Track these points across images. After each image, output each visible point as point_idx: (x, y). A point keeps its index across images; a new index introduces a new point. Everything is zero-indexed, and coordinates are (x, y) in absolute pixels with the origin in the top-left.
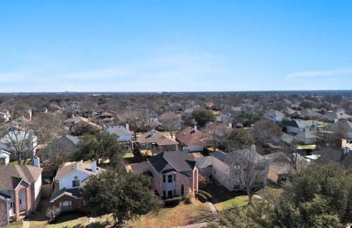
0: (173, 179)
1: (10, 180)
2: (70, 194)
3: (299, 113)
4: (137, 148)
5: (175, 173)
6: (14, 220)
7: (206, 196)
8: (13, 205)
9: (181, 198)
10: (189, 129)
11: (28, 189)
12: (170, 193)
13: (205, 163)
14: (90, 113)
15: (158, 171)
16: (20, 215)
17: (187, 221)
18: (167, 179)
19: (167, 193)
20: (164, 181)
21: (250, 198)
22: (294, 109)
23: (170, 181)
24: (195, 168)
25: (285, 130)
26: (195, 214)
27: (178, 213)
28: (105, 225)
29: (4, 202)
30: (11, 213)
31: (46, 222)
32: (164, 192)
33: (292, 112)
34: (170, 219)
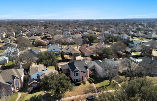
0: (78, 74)
1: (11, 77)
2: (36, 81)
3: (135, 34)
4: (62, 54)
5: (79, 72)
6: (14, 92)
7: (92, 80)
8: (13, 86)
9: (81, 82)
10: (85, 45)
11: (19, 80)
12: (77, 80)
13: (92, 65)
14: (41, 34)
15: (72, 71)
16: (17, 90)
17: (84, 92)
18: (76, 75)
19: (76, 80)
20: (75, 75)
21: (110, 81)
22: (133, 31)
23: (77, 75)
24: (88, 69)
25: (128, 45)
26: (87, 89)
27: (80, 89)
28: (51, 94)
29: (10, 86)
30: (13, 89)
31: (27, 93)
32: (75, 80)
33: (132, 33)
34: (77, 92)
